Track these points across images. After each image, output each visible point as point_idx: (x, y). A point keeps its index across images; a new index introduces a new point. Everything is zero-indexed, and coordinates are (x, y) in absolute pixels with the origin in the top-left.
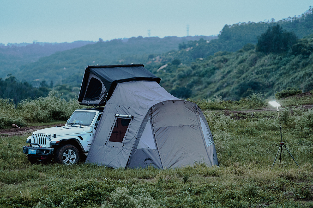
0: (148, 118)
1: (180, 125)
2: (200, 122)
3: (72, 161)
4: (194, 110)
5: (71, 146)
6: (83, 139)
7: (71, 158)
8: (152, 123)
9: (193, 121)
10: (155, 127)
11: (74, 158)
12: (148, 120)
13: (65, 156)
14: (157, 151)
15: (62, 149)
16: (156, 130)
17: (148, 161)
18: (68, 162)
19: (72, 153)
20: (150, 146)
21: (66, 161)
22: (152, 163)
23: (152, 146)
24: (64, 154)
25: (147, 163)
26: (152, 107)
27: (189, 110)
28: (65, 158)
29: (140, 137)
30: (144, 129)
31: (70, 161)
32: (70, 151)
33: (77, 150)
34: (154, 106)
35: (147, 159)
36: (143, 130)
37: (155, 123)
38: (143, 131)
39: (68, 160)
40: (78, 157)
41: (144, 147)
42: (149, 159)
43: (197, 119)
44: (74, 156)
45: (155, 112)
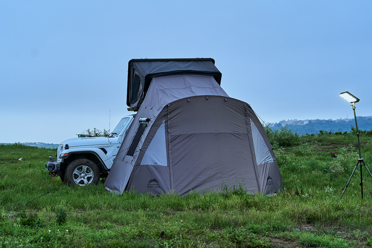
0: (161, 120)
1: (214, 132)
2: (250, 129)
3: (89, 181)
4: (241, 110)
5: (85, 160)
6: (107, 152)
7: (86, 177)
8: (167, 128)
9: (237, 126)
10: (172, 134)
11: (91, 177)
12: (161, 124)
13: (76, 173)
14: (168, 169)
15: (72, 165)
16: (172, 138)
17: (153, 183)
18: (82, 182)
19: (88, 171)
20: (158, 160)
21: (78, 181)
22: (158, 186)
23: (162, 162)
24: (76, 172)
25: (152, 186)
26: (169, 105)
27: (234, 111)
28: (76, 176)
29: (147, 148)
30: (153, 137)
31: (85, 181)
32: (85, 168)
33: (95, 166)
34: (171, 104)
35: (151, 181)
36: (151, 138)
37: (172, 127)
38: (151, 140)
39: (82, 179)
40: (96, 175)
41: (150, 163)
42: (155, 180)
43: (246, 124)
44: (91, 174)
45: (173, 112)
